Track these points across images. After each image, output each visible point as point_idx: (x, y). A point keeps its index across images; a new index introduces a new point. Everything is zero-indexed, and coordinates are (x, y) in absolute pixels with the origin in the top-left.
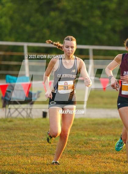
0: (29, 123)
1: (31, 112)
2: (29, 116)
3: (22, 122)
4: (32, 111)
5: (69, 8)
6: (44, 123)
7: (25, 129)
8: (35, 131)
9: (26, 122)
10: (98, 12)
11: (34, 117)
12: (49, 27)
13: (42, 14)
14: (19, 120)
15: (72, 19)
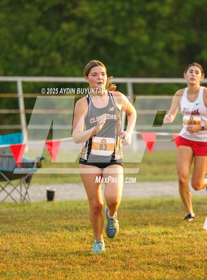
0: (24, 211)
1: (27, 192)
2: (25, 198)
3: (13, 209)
4: (29, 191)
5: (92, 16)
6: (49, 209)
7: (16, 220)
8: (32, 223)
9: (18, 210)
10: (141, 21)
11: (32, 201)
12: (60, 49)
13: (48, 27)
14: (6, 207)
15: (98, 33)
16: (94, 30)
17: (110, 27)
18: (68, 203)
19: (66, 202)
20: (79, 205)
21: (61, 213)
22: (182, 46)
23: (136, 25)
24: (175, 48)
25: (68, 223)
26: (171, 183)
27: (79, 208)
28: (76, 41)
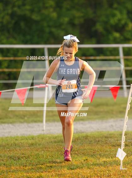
16: (16, 9)
17: (28, 7)
18: (8, 139)
19: (7, 138)
20: (16, 140)
21: (4, 146)
22: (82, 20)
23: (47, 5)
24: (76, 22)
25: (12, 154)
26: (81, 122)
27: (17, 142)
28: (3, 18)
